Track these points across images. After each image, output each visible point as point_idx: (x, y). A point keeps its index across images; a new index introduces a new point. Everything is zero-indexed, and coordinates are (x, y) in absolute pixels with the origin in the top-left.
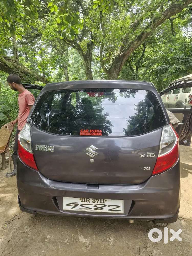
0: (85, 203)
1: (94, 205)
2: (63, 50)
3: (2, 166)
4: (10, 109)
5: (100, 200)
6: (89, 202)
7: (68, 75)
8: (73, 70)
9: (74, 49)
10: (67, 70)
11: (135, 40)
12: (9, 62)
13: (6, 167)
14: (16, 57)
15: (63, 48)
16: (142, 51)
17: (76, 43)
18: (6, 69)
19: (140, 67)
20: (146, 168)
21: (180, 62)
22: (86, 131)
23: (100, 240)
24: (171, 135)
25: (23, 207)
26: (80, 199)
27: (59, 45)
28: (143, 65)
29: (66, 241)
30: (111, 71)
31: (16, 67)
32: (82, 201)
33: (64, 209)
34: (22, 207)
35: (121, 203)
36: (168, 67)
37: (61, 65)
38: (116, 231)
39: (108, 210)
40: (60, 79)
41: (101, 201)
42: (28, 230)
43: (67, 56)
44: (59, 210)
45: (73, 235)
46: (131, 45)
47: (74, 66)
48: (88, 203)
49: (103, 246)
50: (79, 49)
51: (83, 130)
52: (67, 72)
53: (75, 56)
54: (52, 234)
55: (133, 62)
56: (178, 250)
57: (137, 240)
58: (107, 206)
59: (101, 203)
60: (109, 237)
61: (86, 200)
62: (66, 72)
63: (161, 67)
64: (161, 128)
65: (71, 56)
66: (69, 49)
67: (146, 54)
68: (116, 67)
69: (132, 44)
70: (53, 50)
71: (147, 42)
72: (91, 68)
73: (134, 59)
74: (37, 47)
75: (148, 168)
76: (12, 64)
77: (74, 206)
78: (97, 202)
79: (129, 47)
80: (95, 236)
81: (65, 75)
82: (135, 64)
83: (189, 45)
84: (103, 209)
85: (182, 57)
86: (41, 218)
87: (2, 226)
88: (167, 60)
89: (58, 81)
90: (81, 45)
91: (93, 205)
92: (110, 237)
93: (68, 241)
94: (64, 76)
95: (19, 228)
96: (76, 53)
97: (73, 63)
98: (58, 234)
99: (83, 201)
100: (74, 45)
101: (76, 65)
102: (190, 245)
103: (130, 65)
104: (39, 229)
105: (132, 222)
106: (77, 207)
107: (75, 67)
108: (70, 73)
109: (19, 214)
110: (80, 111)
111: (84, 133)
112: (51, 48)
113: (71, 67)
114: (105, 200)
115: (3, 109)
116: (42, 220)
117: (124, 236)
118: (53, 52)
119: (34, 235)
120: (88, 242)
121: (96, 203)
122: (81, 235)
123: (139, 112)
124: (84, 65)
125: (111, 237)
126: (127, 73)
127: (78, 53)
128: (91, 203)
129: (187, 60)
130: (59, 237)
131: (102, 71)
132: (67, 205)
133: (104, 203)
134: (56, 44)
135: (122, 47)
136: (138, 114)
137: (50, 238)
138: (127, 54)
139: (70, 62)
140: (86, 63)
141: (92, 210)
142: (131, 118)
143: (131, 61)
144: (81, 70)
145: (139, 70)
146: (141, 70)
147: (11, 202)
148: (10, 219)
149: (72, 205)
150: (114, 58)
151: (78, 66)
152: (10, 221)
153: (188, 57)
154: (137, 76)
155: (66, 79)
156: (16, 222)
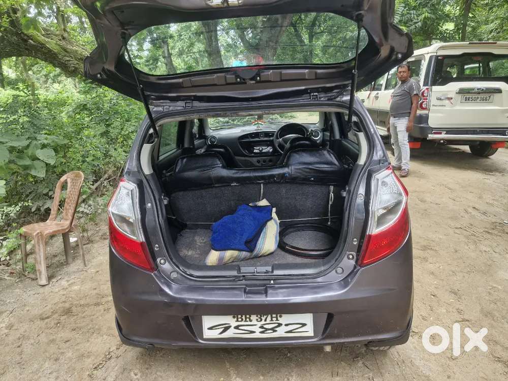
0: (243, 323)
1: (260, 326)
3: (65, 257)
4: (66, 141)
5: (269, 316)
6: (251, 321)
7: (171, 57)
8: (179, 45)
10: (168, 47)
12: (49, 40)
13: (74, 259)
14: (63, 27)
18: (44, 54)
19: (316, 33)
24: (394, 191)
25: (127, 338)
26: (234, 317)
28: (322, 29)
30: (261, 48)
31: (65, 50)
32: (237, 321)
33: (204, 336)
34: (125, 339)
35: (308, 318)
37: (155, 35)
38: (300, 365)
39: (286, 332)
40: (155, 66)
41: (272, 317)
42: (137, 377)
44: (195, 339)
45: (222, 379)
47: (180, 35)
48: (249, 323)
52: (168, 50)
55: (303, 23)
57: (338, 379)
58: (283, 326)
59: (272, 320)
60: (287, 376)
61: (244, 317)
62: (166, 51)
68: (269, 38)
72: (217, 40)
76: (56, 44)
77: (222, 329)
78: (266, 320)
80: (262, 378)
81: (164, 57)
82: (307, 28)
84: (276, 331)
85: (401, 11)
86: (158, 352)
87: (88, 373)
89: (150, 69)
91: (257, 326)
92: (290, 377)
94: (162, 59)
95: (121, 375)
97: (178, 31)
99: (240, 320)
101: (184, 35)
102: (431, 380)
103: (296, 30)
104: (158, 373)
105: (328, 349)
106: (228, 331)
107: (183, 39)
108: (174, 52)
109: (117, 349)
113: (176, 39)
114: (278, 315)
115: (53, 141)
116: (161, 356)
117: (314, 374)
121: (263, 322)
122: (236, 378)
124: (202, 34)
125: (292, 376)
128: (254, 322)
131: (240, 44)
132: (211, 328)
133: (277, 320)
139: (173, 29)
140: (207, 30)
141: (257, 335)
143: (298, 22)
144: (196, 43)
145: (314, 40)
146: (318, 39)
147: (97, 327)
148: (101, 358)
149: (219, 328)
150: (265, 20)
151: (190, 37)
152: (101, 362)
153: (412, 12)
154: (311, 53)
155: (166, 65)
156: (113, 365)
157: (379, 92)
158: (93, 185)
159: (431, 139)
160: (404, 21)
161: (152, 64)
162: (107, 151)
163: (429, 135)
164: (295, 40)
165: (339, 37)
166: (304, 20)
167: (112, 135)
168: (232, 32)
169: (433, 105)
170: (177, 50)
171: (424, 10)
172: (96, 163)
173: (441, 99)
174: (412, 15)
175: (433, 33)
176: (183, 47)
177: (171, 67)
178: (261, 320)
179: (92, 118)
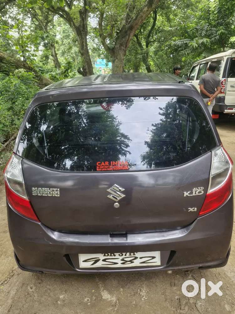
0: (109, 257)
1: (121, 259)
2: (46, 21)
5: (128, 253)
6: (115, 255)
7: (57, 56)
8: (62, 48)
9: (62, 19)
10: (55, 49)
11: (145, 6)
15: (46, 18)
16: (152, 20)
17: (64, 11)
19: (151, 42)
20: (191, 209)
21: (203, 35)
22: (105, 163)
23: (129, 295)
25: (22, 267)
26: (102, 254)
27: (40, 14)
28: (154, 39)
29: (86, 300)
30: (116, 51)
32: (105, 255)
33: (80, 267)
35: (157, 254)
36: (188, 42)
37: (46, 41)
38: (148, 278)
39: (140, 263)
40: (46, 62)
41: (130, 253)
42: (32, 290)
43: (53, 29)
44: (73, 269)
45: (93, 291)
46: (139, 13)
47: (63, 42)
48: (113, 257)
49: (134, 303)
50: (68, 19)
51: (100, 162)
52: (55, 51)
53: (64, 28)
54: (66, 292)
55: (142, 35)
56: (227, 297)
57: (175, 288)
58: (138, 259)
59: (130, 255)
60: (140, 288)
61: (109, 253)
63: (179, 42)
64: (210, 153)
65: (58, 28)
66: (54, 18)
67: (158, 23)
68: (121, 45)
69: (141, 12)
70: (33, 22)
71: (159, 7)
72: (87, 45)
73: (142, 30)
74: (10, 17)
75: (194, 209)
77: (93, 262)
78: (126, 255)
79: (138, 15)
80: (122, 289)
81: (52, 56)
82: (145, 38)
83: (213, 12)
84: (133, 262)
85: (206, 28)
88: (187, 32)
89: (43, 64)
90: (71, 12)
91: (119, 259)
93: (88, 300)
94: (51, 57)
95: (20, 289)
96: (65, 24)
97: (61, 38)
98: (74, 291)
100: (61, 13)
101: (65, 41)
103: (138, 39)
104: (48, 287)
105: (170, 272)
106: (98, 263)
107: (65, 44)
108: (59, 53)
110: (86, 122)
111: (102, 167)
112: (29, 18)
113: (60, 44)
114: (135, 252)
117: (158, 285)
118: (33, 24)
119: (42, 297)
120: (114, 299)
121: (124, 256)
122: (103, 290)
123: (166, 117)
124: (77, 41)
125: (143, 287)
126: (135, 52)
127: (67, 24)
128: (117, 256)
129: (212, 32)
130: (75, 295)
131: (102, 48)
132: (85, 261)
133: (134, 255)
134: (35, 12)
135: (128, 16)
136: (165, 120)
137: (64, 297)
138: (135, 25)
139: (58, 37)
140: (80, 38)
141: (119, 265)
142: (155, 126)
143: (139, 34)
144: (73, 47)
145: (149, 46)
146: (152, 45)
147: (4, 250)
148: (6, 276)
149: (91, 261)
150: (118, 31)
151: (69, 43)
152: (6, 279)
153: (213, 29)
154: (147, 55)
155: (54, 61)
156: (15, 280)
157: (192, 81)
158: (4, 144)
159: (226, 112)
160: (207, 35)
161: (45, 60)
162: (13, 121)
163: (225, 110)
164: (137, 46)
165: (166, 44)
166: (143, 33)
167: (16, 109)
168: (96, 40)
169: (228, 91)
170: (61, 51)
171: (221, 27)
172: (5, 129)
173: (233, 87)
174: (213, 31)
175: (226, 43)
176: (64, 49)
177: (57, 62)
178: (122, 255)
179: (3, 97)
